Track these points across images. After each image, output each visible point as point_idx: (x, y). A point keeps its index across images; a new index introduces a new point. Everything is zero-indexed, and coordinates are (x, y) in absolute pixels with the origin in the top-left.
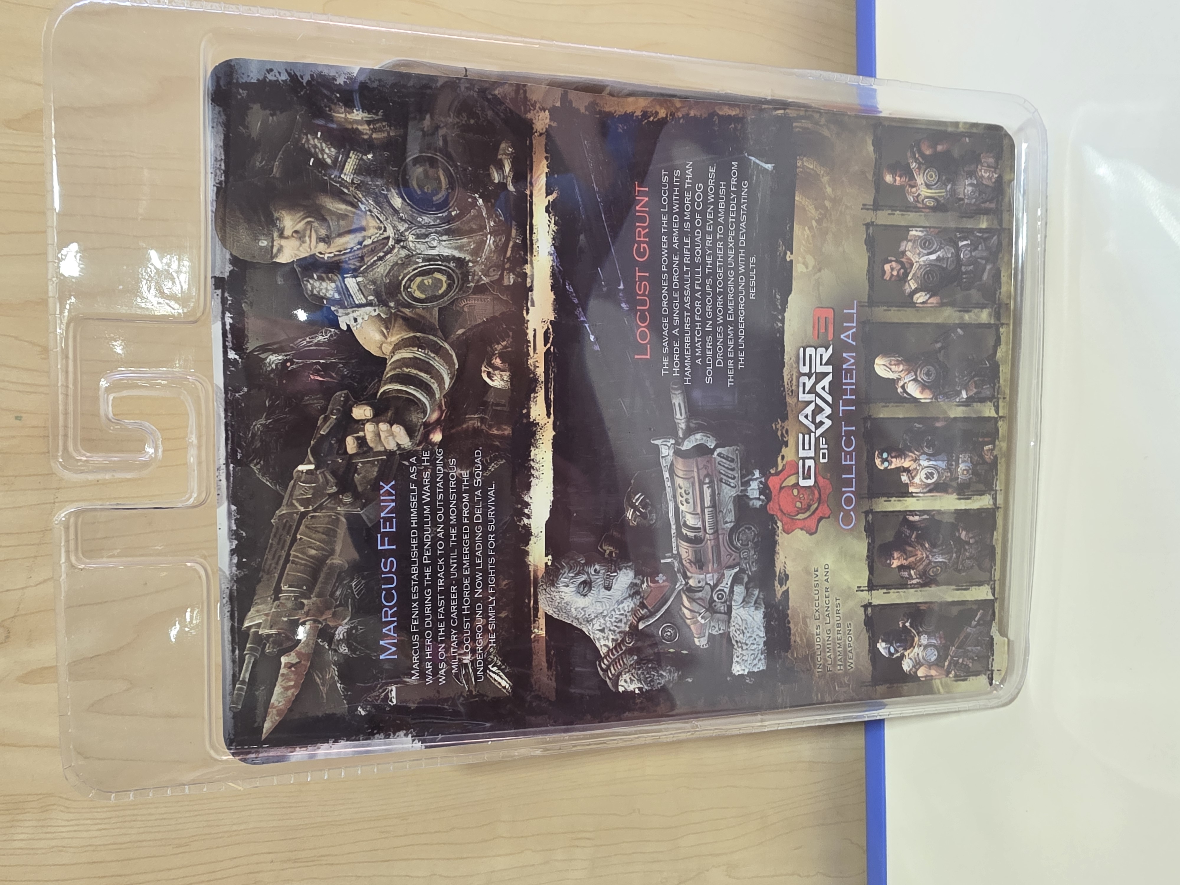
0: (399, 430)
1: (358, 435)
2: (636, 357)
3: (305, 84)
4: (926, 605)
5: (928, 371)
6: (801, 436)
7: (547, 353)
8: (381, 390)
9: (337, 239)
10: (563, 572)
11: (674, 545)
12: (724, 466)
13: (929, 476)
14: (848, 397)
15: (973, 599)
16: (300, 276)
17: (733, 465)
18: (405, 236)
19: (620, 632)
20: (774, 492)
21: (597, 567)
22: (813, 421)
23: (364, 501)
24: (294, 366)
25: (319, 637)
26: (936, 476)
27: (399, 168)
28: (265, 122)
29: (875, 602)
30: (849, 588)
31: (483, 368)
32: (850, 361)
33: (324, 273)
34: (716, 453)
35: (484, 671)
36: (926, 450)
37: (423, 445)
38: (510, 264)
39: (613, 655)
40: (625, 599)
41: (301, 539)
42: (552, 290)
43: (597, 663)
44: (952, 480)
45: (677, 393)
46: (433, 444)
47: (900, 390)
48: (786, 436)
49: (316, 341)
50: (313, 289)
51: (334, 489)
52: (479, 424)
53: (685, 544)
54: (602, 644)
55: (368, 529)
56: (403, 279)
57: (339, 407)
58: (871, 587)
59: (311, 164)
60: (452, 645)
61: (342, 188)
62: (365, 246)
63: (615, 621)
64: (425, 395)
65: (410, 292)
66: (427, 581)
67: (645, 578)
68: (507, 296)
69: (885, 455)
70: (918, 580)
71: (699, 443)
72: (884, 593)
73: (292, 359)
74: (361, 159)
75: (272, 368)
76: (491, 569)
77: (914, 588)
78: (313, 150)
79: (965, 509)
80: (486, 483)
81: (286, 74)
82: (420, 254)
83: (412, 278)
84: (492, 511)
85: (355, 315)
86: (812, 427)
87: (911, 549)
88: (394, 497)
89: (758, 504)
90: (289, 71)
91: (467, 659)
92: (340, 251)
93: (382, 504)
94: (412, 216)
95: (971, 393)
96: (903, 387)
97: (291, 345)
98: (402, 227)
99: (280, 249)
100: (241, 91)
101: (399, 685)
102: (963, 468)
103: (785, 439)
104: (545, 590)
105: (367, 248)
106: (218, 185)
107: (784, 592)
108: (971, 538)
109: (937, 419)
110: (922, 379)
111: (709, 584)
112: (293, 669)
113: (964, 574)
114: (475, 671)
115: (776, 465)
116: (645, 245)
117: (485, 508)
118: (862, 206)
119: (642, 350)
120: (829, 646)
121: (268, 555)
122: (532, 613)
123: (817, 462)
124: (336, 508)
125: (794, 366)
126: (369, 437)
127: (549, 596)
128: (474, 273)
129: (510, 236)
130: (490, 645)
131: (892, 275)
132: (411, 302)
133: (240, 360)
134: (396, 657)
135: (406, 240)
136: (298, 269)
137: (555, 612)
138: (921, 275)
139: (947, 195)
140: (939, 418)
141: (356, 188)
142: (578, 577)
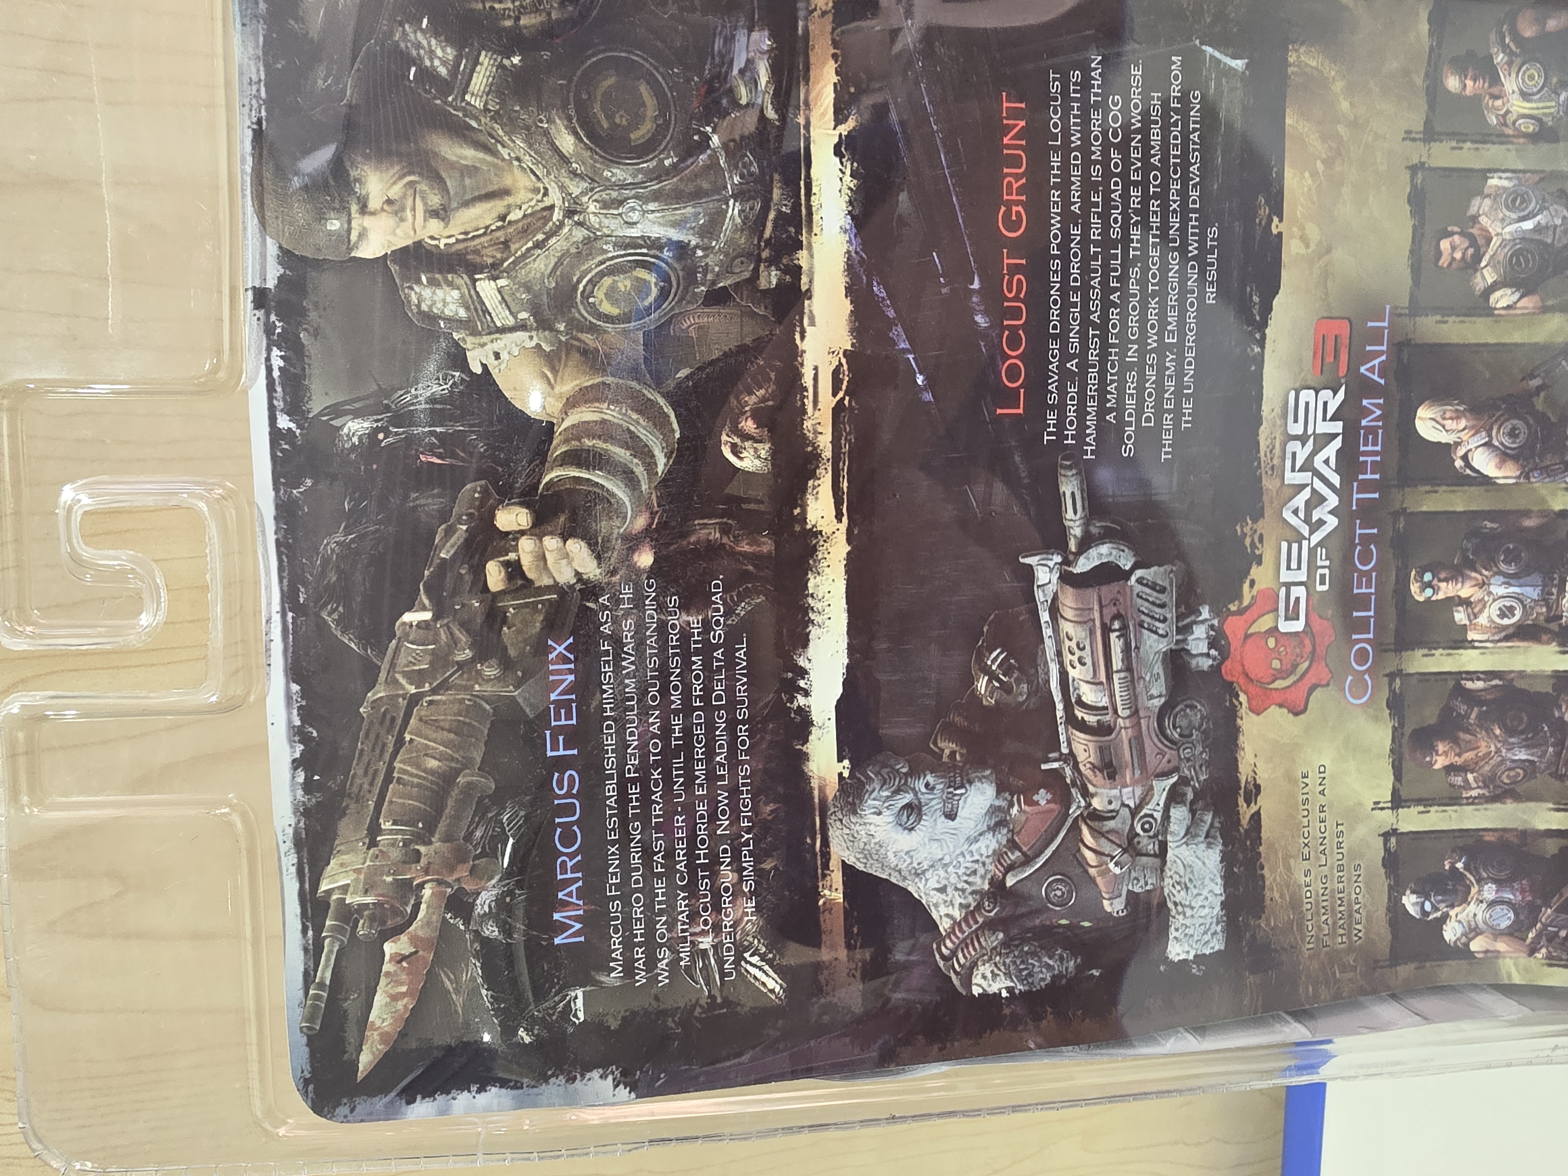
0: (577, 547)
1: (506, 558)
2: (999, 411)
4: (1496, 834)
5: (1514, 429)
6: (1284, 545)
7: (838, 410)
8: (546, 479)
9: (461, 211)
10: (870, 789)
11: (1063, 738)
12: (1147, 600)
13: (1506, 612)
14: (1369, 476)
16: (397, 281)
17: (1163, 597)
18: (582, 204)
19: (973, 893)
20: (1235, 644)
21: (930, 778)
22: (1307, 520)
23: (519, 673)
24: (390, 440)
25: (448, 908)
26: (1518, 613)
27: (570, 81)
28: (330, 9)
29: (1404, 827)
30: (1360, 804)
31: (724, 438)
32: (1374, 412)
33: (440, 272)
34: (1133, 579)
35: (736, 964)
36: (1503, 567)
37: (622, 572)
38: (771, 249)
39: (962, 932)
41: (411, 740)
42: (847, 296)
43: (935, 946)
44: (1548, 620)
45: (1070, 474)
46: (638, 572)
47: (1459, 463)
48: (1259, 546)
49: (428, 394)
50: (419, 302)
51: (468, 654)
52: (718, 535)
53: (1082, 735)
54: (942, 914)
55: (529, 723)
56: (579, 281)
57: (472, 511)
58: (1397, 802)
59: (411, 78)
60: (680, 917)
61: (467, 119)
62: (510, 222)
63: (965, 873)
64: (622, 485)
65: (594, 304)
66: (633, 808)
67: (1016, 798)
68: (766, 308)
69: (1428, 577)
70: (1481, 792)
71: (1104, 560)
72: (1421, 812)
73: (387, 427)
74: (501, 66)
75: (354, 444)
76: (744, 785)
77: (1472, 804)
78: (414, 53)
80: (732, 637)
82: (609, 236)
83: (597, 279)
84: (743, 685)
85: (496, 346)
86: (1305, 530)
87: (1468, 737)
88: (572, 666)
89: (1206, 664)
91: (706, 943)
92: (467, 233)
93: (551, 678)
94: (593, 167)
96: (1465, 458)
97: (385, 402)
98: (576, 188)
99: (363, 235)
101: (588, 989)
103: (1257, 552)
104: (841, 820)
105: (514, 227)
106: (255, 127)
107: (1253, 816)
110: (1502, 444)
111: (1127, 806)
112: (405, 964)
114: (721, 962)
115: (1239, 596)
116: (1020, 208)
117: (732, 679)
118: (1403, 135)
119: (1011, 398)
120: (1324, 904)
121: (357, 769)
122: (819, 862)
123: (1311, 591)
124: (473, 687)
125: (1278, 422)
126: (527, 562)
127: (848, 831)
128: (706, 270)
129: (771, 199)
130: (746, 919)
131: (1453, 259)
132: (594, 321)
133: (298, 432)
134: (582, 939)
135: (584, 211)
136: (394, 268)
137: (858, 859)
138: (1505, 257)
139: (1558, 112)
140: (1532, 511)
141: (492, 118)
142: (899, 797)
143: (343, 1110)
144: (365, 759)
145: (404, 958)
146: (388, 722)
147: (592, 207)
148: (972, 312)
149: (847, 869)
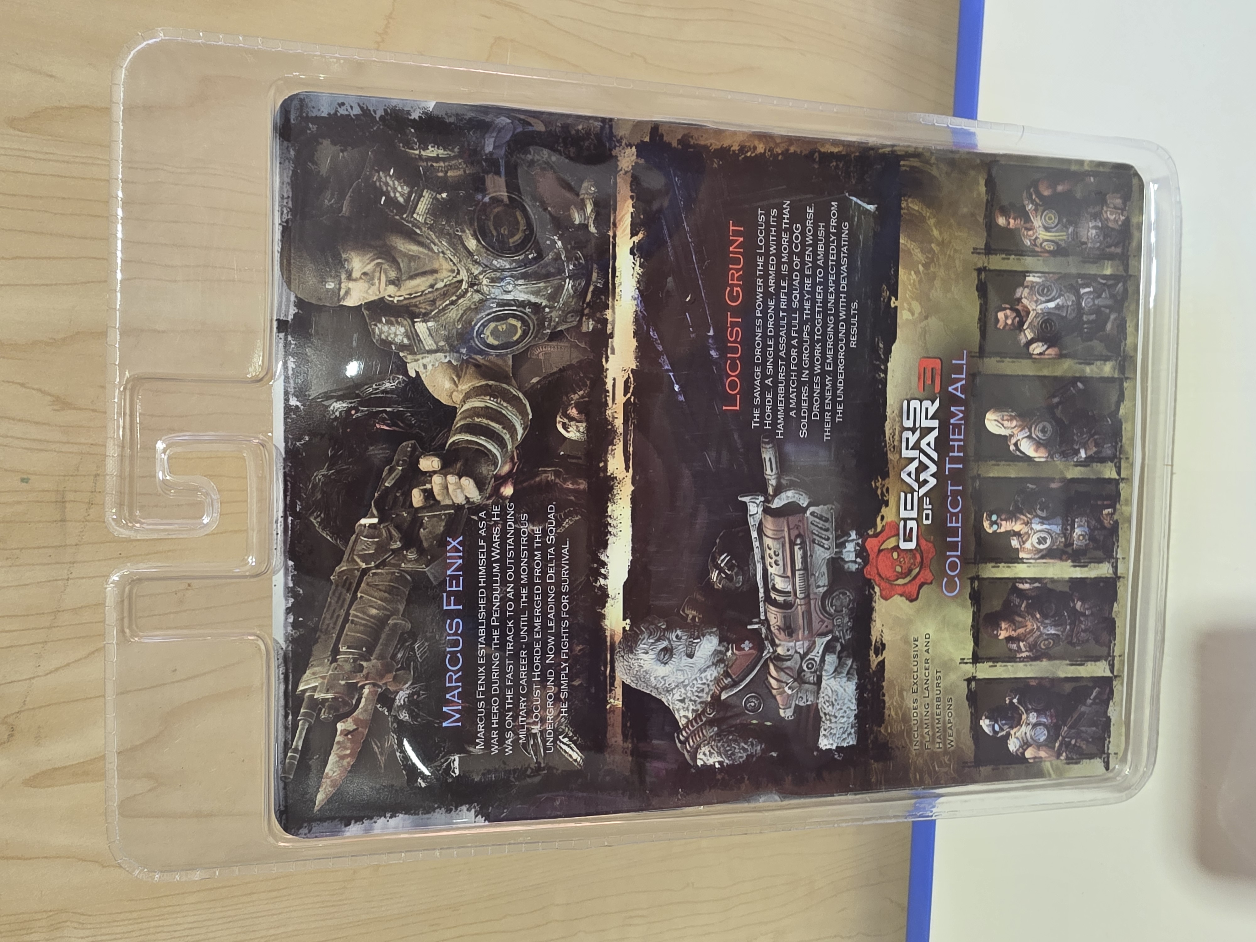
0: (468, 484)
1: (425, 487)
2: (724, 408)
3: (378, 119)
5: (1044, 427)
6: (902, 495)
7: (627, 404)
8: (450, 441)
9: (408, 281)
10: (642, 638)
11: (762, 610)
12: (817, 526)
13: (1042, 541)
14: (956, 454)
15: (1088, 676)
16: (367, 320)
17: (827, 525)
18: (479, 280)
19: (701, 703)
20: (873, 556)
21: (679, 632)
22: (917, 480)
23: (429, 557)
24: (359, 414)
25: (379, 701)
26: (1049, 541)
27: (474, 207)
28: (334, 159)
29: (980, 676)
30: (951, 660)
31: (558, 419)
32: (958, 415)
33: (394, 316)
34: (808, 512)
35: (554, 742)
36: (1039, 512)
37: (494, 498)
38: (590, 308)
39: (693, 726)
40: (708, 667)
41: (362, 597)
42: (634, 337)
43: (676, 735)
44: (1066, 545)
45: (768, 446)
46: (504, 498)
47: (1012, 448)
48: (887, 495)
49: (383, 388)
50: (381, 333)
51: (398, 545)
52: (553, 478)
53: (774, 609)
54: (681, 715)
55: (434, 588)
56: (476, 325)
57: (405, 458)
58: (976, 659)
59: (382, 203)
60: (521, 713)
61: (414, 228)
62: (437, 289)
63: (696, 691)
64: (496, 446)
65: (484, 338)
67: (730, 645)
68: (585, 343)
69: (994, 517)
70: (1028, 654)
71: (790, 501)
72: (991, 666)
73: (357, 407)
74: (435, 198)
75: (336, 416)
76: (564, 633)
77: (1023, 661)
78: (385, 189)
79: (1081, 578)
80: (560, 541)
81: (359, 109)
82: (494, 299)
83: (486, 324)
84: (566, 570)
85: (425, 361)
86: (915, 486)
87: (1020, 619)
88: (461, 554)
89: (854, 567)
90: (362, 105)
91: (536, 729)
92: (411, 294)
93: (448, 561)
94: (486, 259)
95: (1090, 453)
96: (1016, 445)
97: (357, 392)
98: (476, 270)
99: (347, 292)
100: (310, 125)
101: (462, 755)
102: (1080, 533)
103: (885, 499)
104: (623, 657)
105: (439, 292)
106: (285, 224)
107: (879, 663)
108: (1087, 609)
109: (1052, 480)
110: (1037, 436)
111: (799, 653)
112: (349, 736)
113: (1078, 648)
114: (544, 741)
115: (875, 525)
116: (739, 289)
117: (559, 567)
118: (972, 250)
119: (731, 400)
120: (927, 722)
121: (326, 615)
122: (608, 682)
123: (920, 523)
124: (401, 564)
125: (897, 419)
126: (437, 490)
127: (626, 663)
128: (551, 319)
129: (591, 279)
130: (561, 715)
131: (1006, 324)
132: (484, 348)
133: (302, 407)
134: (460, 724)
135: (480, 284)
136: (366, 313)
137: (632, 681)
138: (1038, 324)
139: (1068, 238)
140: (1054, 478)
141: (428, 228)
142: (659, 643)
143: (304, 831)
144: (332, 608)
145: (349, 732)
146: (347, 585)
147: (485, 282)
148: (708, 349)
149: (625, 687)
